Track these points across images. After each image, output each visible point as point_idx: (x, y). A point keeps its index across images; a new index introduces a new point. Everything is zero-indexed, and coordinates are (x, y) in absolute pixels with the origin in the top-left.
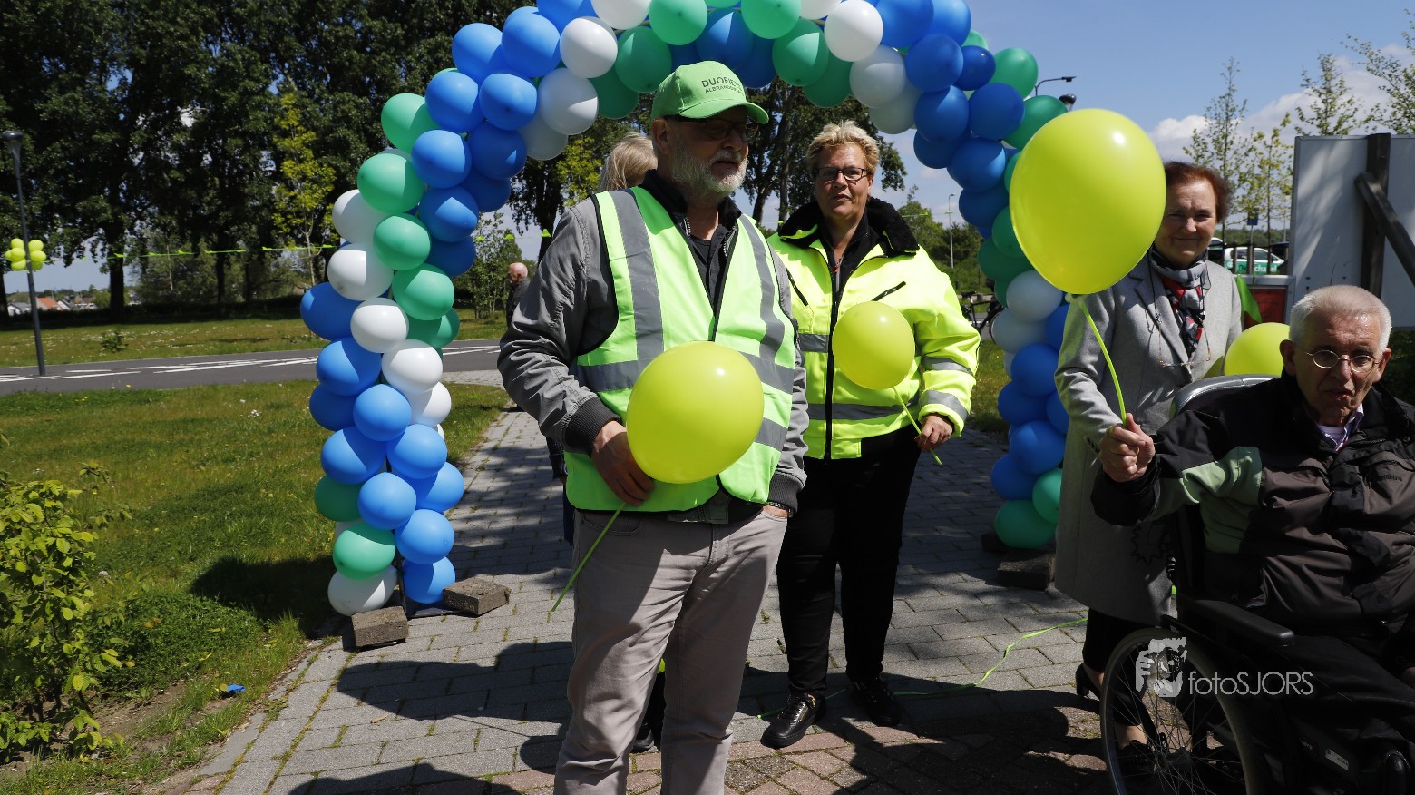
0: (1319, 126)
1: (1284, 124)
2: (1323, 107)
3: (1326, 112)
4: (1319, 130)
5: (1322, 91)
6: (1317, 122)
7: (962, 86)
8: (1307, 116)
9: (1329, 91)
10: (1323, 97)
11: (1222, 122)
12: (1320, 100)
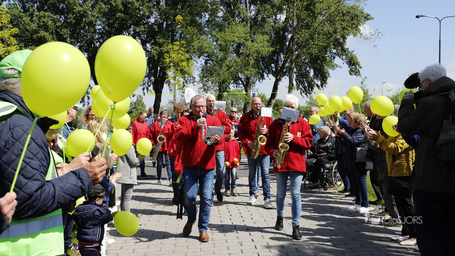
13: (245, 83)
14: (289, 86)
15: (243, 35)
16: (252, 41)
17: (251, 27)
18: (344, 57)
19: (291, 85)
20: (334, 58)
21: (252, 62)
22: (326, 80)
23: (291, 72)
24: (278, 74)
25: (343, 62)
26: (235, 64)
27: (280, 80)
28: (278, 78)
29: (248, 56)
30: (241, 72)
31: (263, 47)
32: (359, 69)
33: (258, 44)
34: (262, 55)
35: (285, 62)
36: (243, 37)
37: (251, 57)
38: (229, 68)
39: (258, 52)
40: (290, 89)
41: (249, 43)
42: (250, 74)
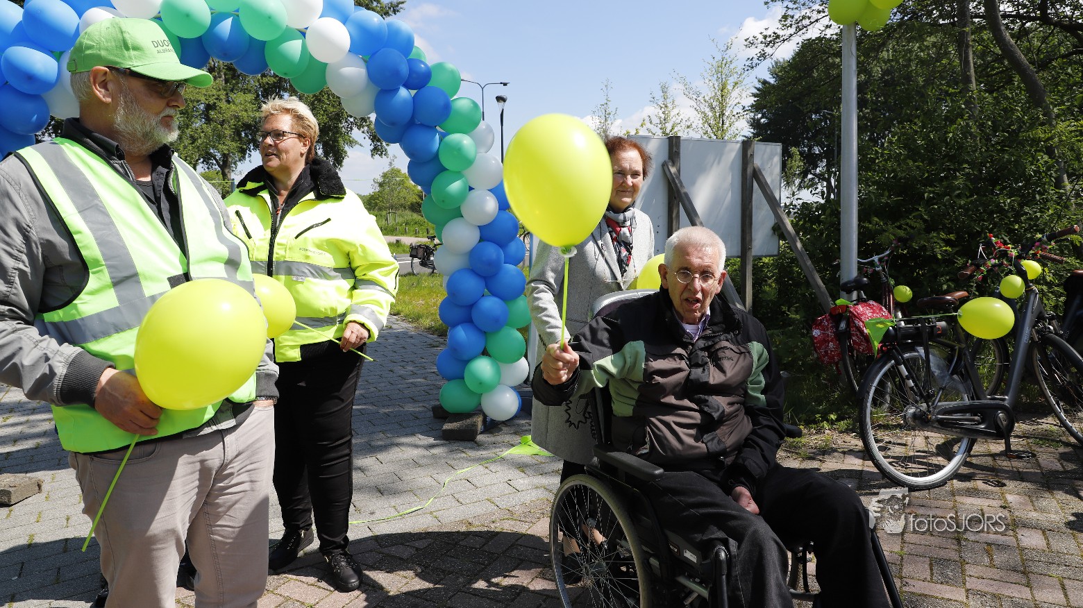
0: (661, 129)
1: (642, 126)
2: (663, 116)
3: (665, 120)
4: (661, 131)
5: (662, 105)
6: (660, 126)
7: (408, 86)
8: (654, 122)
9: (666, 107)
10: (663, 110)
11: (602, 121)
12: (661, 112)
13: (221, 163)
15: (214, 92)
16: (228, 102)
17: (227, 81)
18: (366, 128)
20: (351, 129)
21: (228, 132)
22: (342, 161)
25: (364, 135)
26: (202, 135)
29: (222, 123)
30: (214, 147)
31: (246, 111)
32: (386, 147)
33: (237, 106)
34: (243, 124)
36: (213, 95)
37: (226, 126)
38: (193, 140)
39: (237, 118)
41: (223, 105)
42: (229, 151)
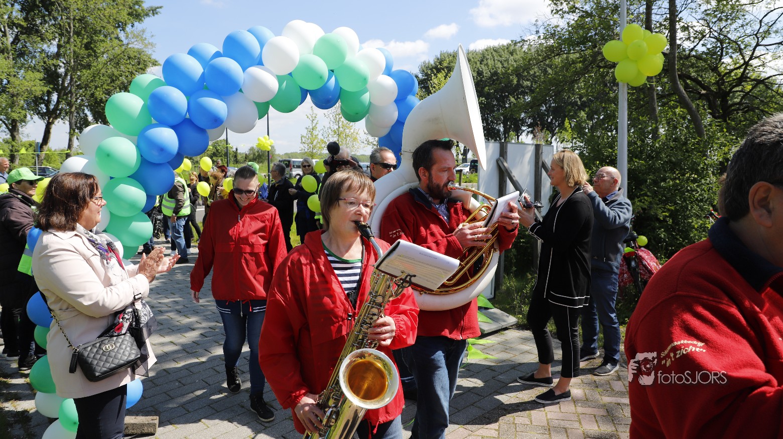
13: (10, 127)
14: (70, 133)
19: (72, 131)
23: (71, 117)
24: (51, 116)
27: (53, 123)
28: (50, 121)
35: (58, 102)
39: (29, 92)
40: (71, 135)
